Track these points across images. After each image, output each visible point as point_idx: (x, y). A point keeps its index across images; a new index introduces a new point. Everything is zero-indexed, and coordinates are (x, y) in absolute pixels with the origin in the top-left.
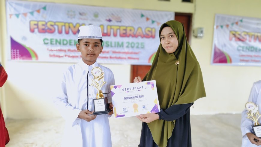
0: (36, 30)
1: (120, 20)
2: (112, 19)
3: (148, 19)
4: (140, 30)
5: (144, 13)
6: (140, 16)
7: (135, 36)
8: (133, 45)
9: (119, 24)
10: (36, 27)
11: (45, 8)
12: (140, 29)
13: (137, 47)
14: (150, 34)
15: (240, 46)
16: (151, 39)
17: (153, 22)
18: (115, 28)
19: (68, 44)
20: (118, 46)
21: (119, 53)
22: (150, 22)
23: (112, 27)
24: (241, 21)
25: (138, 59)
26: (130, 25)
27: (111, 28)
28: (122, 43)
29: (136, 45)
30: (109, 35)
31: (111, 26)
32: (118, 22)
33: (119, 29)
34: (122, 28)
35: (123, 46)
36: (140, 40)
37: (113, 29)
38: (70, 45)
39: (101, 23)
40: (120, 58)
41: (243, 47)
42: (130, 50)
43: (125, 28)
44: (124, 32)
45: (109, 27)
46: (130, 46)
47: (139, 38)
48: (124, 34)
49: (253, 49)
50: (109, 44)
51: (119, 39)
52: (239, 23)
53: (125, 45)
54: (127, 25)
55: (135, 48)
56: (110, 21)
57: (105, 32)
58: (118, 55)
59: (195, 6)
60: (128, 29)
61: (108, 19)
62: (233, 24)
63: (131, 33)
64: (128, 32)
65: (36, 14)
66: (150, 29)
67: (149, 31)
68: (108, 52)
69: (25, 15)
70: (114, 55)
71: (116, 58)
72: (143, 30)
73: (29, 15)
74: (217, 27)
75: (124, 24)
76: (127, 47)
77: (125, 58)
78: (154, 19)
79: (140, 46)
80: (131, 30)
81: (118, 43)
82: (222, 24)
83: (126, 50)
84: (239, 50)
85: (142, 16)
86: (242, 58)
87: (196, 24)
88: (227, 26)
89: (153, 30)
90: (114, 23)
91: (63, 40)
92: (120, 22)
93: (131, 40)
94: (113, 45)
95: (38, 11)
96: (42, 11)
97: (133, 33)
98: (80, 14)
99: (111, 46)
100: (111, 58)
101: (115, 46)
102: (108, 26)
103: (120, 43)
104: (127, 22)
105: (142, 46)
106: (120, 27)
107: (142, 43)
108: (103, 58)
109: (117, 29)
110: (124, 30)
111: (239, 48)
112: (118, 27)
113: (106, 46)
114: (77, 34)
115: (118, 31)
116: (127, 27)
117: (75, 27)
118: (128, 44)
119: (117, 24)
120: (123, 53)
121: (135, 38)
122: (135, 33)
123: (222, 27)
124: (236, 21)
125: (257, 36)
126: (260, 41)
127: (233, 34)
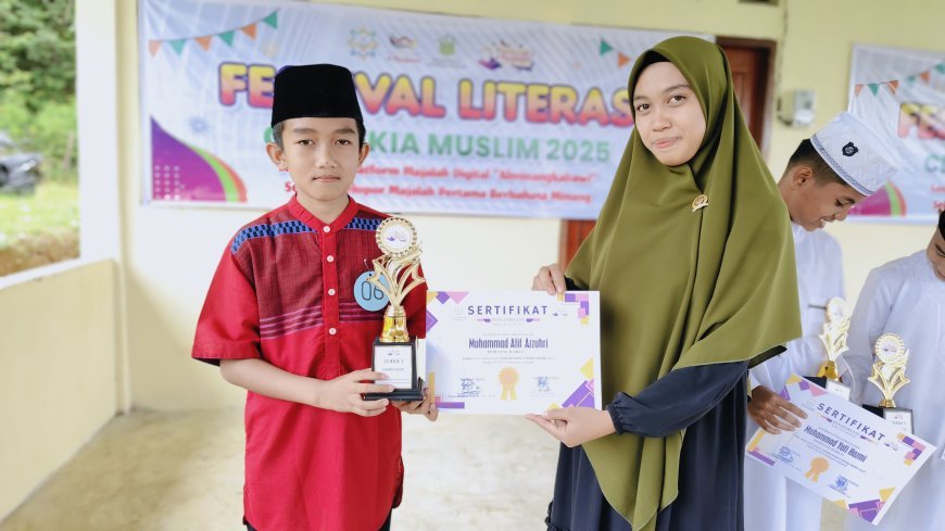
0: (242, 98)
1: (527, 64)
2: (500, 60)
3: (622, 60)
4: (595, 99)
5: (610, 41)
6: (596, 49)
7: (578, 118)
8: (570, 151)
9: (526, 77)
10: (241, 84)
11: (271, 20)
12: (595, 95)
13: (585, 158)
15: (935, 157)
18: (512, 90)
20: (518, 155)
21: (524, 177)
23: (502, 87)
24: (940, 68)
25: (586, 199)
26: (564, 81)
27: (497, 92)
28: (535, 144)
29: (582, 151)
30: (491, 116)
31: (496, 83)
32: (520, 68)
33: (526, 94)
34: (534, 91)
35: (536, 157)
36: (594, 133)
37: (504, 94)
39: (465, 74)
40: (524, 196)
42: (560, 168)
43: (544, 91)
44: (543, 103)
45: (490, 87)
46: (560, 153)
47: (593, 124)
48: (541, 110)
50: (491, 145)
51: (522, 130)
52: (934, 75)
53: (545, 149)
54: (552, 81)
55: (577, 161)
56: (494, 65)
57: (477, 103)
58: (518, 186)
59: (786, 16)
60: (556, 93)
61: (487, 59)
62: (911, 78)
63: (566, 107)
64: (556, 105)
65: (240, 39)
68: (485, 176)
69: (204, 41)
70: (504, 187)
71: (512, 195)
72: (608, 98)
73: (217, 42)
74: (859, 87)
75: (542, 80)
76: (551, 156)
77: (544, 197)
79: (594, 154)
80: (564, 98)
81: (521, 143)
82: (875, 80)
83: (548, 168)
84: (930, 170)
85: (605, 47)
87: (787, 77)
90: (506, 72)
92: (529, 69)
93: (561, 132)
94: (503, 150)
95: (250, 30)
96: (262, 28)
97: (573, 109)
98: (393, 42)
99: (497, 155)
100: (494, 194)
101: (510, 155)
102: (486, 82)
103: (528, 145)
104: (553, 71)
105: (603, 155)
106: (527, 86)
107: (600, 144)
108: (467, 194)
109: (518, 95)
110: (541, 97)
111: (934, 163)
112: (521, 89)
113: (479, 154)
114: (382, 112)
115: (522, 100)
116: (550, 87)
117: (373, 88)
118: (552, 148)
119: (517, 76)
120: (537, 178)
121: (577, 127)
122: (578, 109)
123: (875, 88)
124: (923, 69)
127: (913, 115)
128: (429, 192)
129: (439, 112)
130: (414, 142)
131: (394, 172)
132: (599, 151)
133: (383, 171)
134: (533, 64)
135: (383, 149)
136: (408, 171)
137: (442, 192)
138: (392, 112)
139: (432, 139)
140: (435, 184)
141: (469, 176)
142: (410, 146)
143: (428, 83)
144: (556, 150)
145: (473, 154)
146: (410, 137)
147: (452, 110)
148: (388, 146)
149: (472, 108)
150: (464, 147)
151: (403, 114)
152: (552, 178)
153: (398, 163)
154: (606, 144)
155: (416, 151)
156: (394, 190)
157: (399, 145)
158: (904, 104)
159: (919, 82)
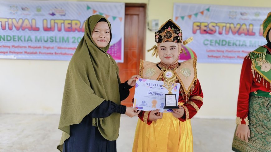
1: (64, 14)
2: (55, 13)
3: (95, 12)
5: (90, 6)
6: (86, 9)
7: (81, 30)
8: (79, 40)
9: (64, 18)
15: (207, 40)
18: (59, 22)
19: (12, 40)
20: (63, 42)
21: (65, 48)
23: (56, 21)
24: (208, 10)
26: (76, 19)
27: (55, 23)
28: (68, 38)
30: (53, 30)
31: (54, 20)
32: (62, 15)
33: (64, 23)
34: (66, 22)
35: (68, 42)
37: (57, 23)
38: (14, 41)
39: (45, 17)
40: (65, 54)
41: (211, 41)
43: (70, 22)
44: (69, 26)
45: (53, 22)
48: (69, 28)
49: (224, 43)
50: (54, 39)
51: (64, 34)
52: (205, 12)
53: (71, 40)
54: (72, 19)
56: (53, 14)
57: (49, 26)
58: (63, 51)
60: (74, 22)
61: (51, 12)
62: (196, 14)
63: (77, 27)
64: (74, 26)
68: (53, 48)
70: (59, 51)
71: (62, 54)
74: (177, 18)
75: (68, 18)
76: (74, 42)
80: (76, 24)
81: (63, 38)
82: (183, 15)
83: (72, 46)
84: (206, 45)
85: (88, 8)
86: (210, 54)
88: (190, 16)
90: (57, 16)
91: (7, 36)
92: (64, 15)
93: (76, 34)
94: (58, 40)
97: (79, 27)
98: (23, 9)
99: (56, 42)
100: (56, 54)
101: (60, 42)
102: (51, 20)
103: (65, 38)
104: (72, 16)
106: (64, 20)
108: (48, 54)
109: (61, 23)
110: (69, 24)
111: (206, 42)
112: (62, 21)
113: (50, 41)
114: (21, 30)
115: (63, 25)
116: (72, 21)
117: (18, 23)
118: (74, 39)
119: (60, 17)
120: (69, 49)
121: (81, 33)
122: (81, 27)
123: (183, 18)
124: (201, 10)
125: (230, 28)
126: (234, 33)
127: (198, 26)
128: (36, 53)
129: (37, 29)
130: (31, 38)
131: (25, 47)
133: (22, 47)
134: (65, 14)
135: (22, 41)
136: (29, 47)
137: (40, 53)
138: (23, 30)
139: (36, 37)
140: (38, 50)
141: (48, 48)
142: (30, 40)
143: (34, 21)
144: (75, 40)
145: (49, 41)
146: (29, 37)
147: (41, 29)
148: (23, 39)
149: (47, 28)
150: (46, 40)
151: (27, 30)
152: (74, 49)
153: (26, 44)
155: (31, 41)
156: (26, 52)
157: (26, 40)
158: (194, 23)
159: (200, 15)
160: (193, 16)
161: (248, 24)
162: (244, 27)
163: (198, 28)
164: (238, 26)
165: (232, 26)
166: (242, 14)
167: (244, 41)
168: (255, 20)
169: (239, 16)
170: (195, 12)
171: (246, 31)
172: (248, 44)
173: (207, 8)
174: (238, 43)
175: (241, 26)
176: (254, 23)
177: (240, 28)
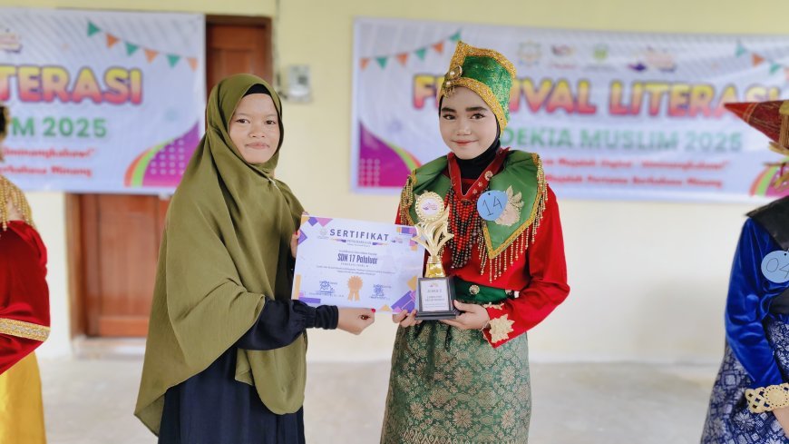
1: (15, 47)
3: (112, 40)
4: (87, 77)
5: (97, 23)
6: (84, 32)
7: (71, 97)
8: (66, 128)
9: (16, 59)
12: (86, 74)
13: (82, 134)
14: (122, 88)
16: (128, 105)
17: (131, 49)
20: (15, 133)
21: (22, 153)
22: (120, 48)
24: (457, 38)
25: (88, 173)
26: (54, 62)
28: (30, 122)
29: (77, 128)
32: (9, 51)
33: (17, 75)
34: (25, 73)
35: (32, 133)
36: (89, 110)
40: (24, 170)
42: (58, 144)
43: (35, 72)
44: (35, 84)
46: (56, 130)
48: (34, 90)
53: (41, 128)
54: (42, 62)
55: (74, 136)
58: (18, 162)
60: (47, 74)
62: (421, 52)
63: (59, 87)
64: (48, 85)
66: (123, 75)
67: (119, 80)
71: (12, 170)
72: (100, 77)
74: (364, 62)
75: (32, 61)
76: (48, 133)
77: (43, 172)
78: (134, 41)
79: (91, 130)
80: (55, 79)
82: (381, 54)
83: (43, 144)
85: (92, 29)
87: (287, 50)
88: (403, 57)
89: (135, 76)
92: (17, 52)
93: (56, 110)
97: (66, 88)
103: (23, 122)
104: (42, 52)
105: (100, 131)
106: (18, 67)
107: (97, 121)
109: (9, 76)
110: (33, 78)
112: (12, 70)
115: (13, 80)
116: (41, 68)
118: (48, 125)
119: (6, 58)
120: (34, 153)
121: (71, 105)
122: (70, 88)
123: (382, 61)
124: (436, 40)
125: (522, 92)
126: (534, 108)
127: (428, 86)
132: (96, 127)
134: (21, 47)
144: (52, 127)
152: (51, 154)
154: (102, 121)
158: (416, 77)
159: (431, 53)
160: (413, 58)
161: (573, 81)
162: (562, 89)
163: (429, 92)
164: (546, 88)
165: (527, 86)
166: (556, 51)
167: (565, 132)
168: (594, 68)
169: (548, 57)
170: (417, 45)
171: (569, 101)
172: (576, 140)
173: (452, 32)
174: (546, 137)
175: (554, 87)
176: (592, 76)
177: (550, 94)
